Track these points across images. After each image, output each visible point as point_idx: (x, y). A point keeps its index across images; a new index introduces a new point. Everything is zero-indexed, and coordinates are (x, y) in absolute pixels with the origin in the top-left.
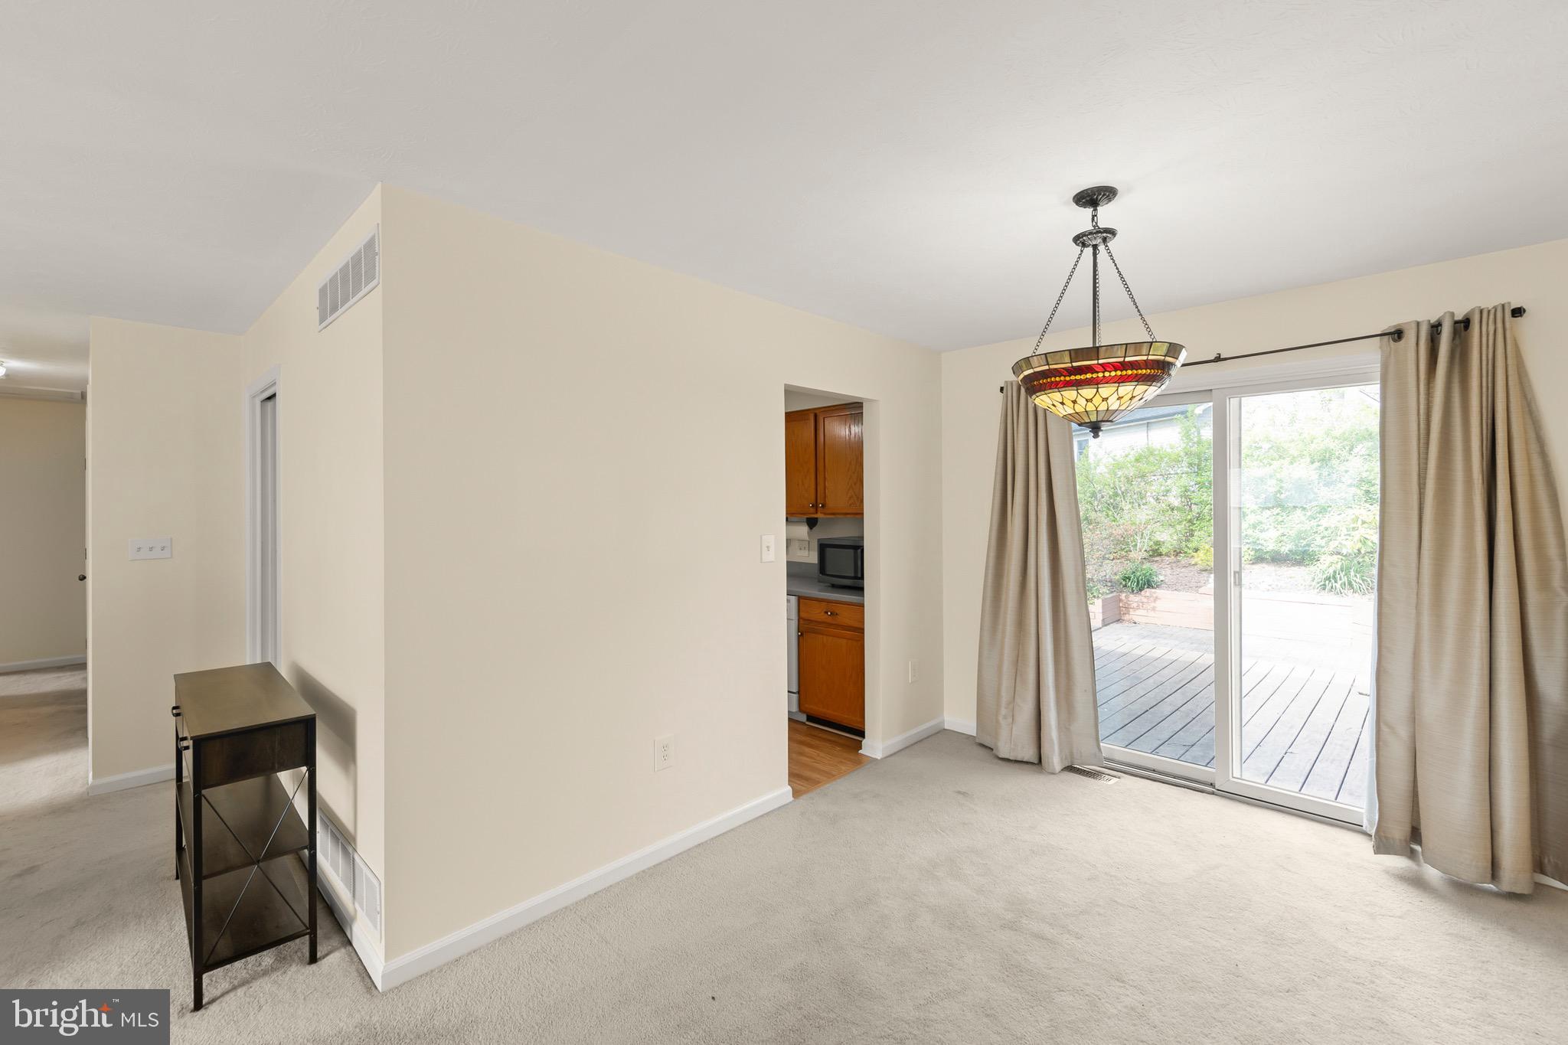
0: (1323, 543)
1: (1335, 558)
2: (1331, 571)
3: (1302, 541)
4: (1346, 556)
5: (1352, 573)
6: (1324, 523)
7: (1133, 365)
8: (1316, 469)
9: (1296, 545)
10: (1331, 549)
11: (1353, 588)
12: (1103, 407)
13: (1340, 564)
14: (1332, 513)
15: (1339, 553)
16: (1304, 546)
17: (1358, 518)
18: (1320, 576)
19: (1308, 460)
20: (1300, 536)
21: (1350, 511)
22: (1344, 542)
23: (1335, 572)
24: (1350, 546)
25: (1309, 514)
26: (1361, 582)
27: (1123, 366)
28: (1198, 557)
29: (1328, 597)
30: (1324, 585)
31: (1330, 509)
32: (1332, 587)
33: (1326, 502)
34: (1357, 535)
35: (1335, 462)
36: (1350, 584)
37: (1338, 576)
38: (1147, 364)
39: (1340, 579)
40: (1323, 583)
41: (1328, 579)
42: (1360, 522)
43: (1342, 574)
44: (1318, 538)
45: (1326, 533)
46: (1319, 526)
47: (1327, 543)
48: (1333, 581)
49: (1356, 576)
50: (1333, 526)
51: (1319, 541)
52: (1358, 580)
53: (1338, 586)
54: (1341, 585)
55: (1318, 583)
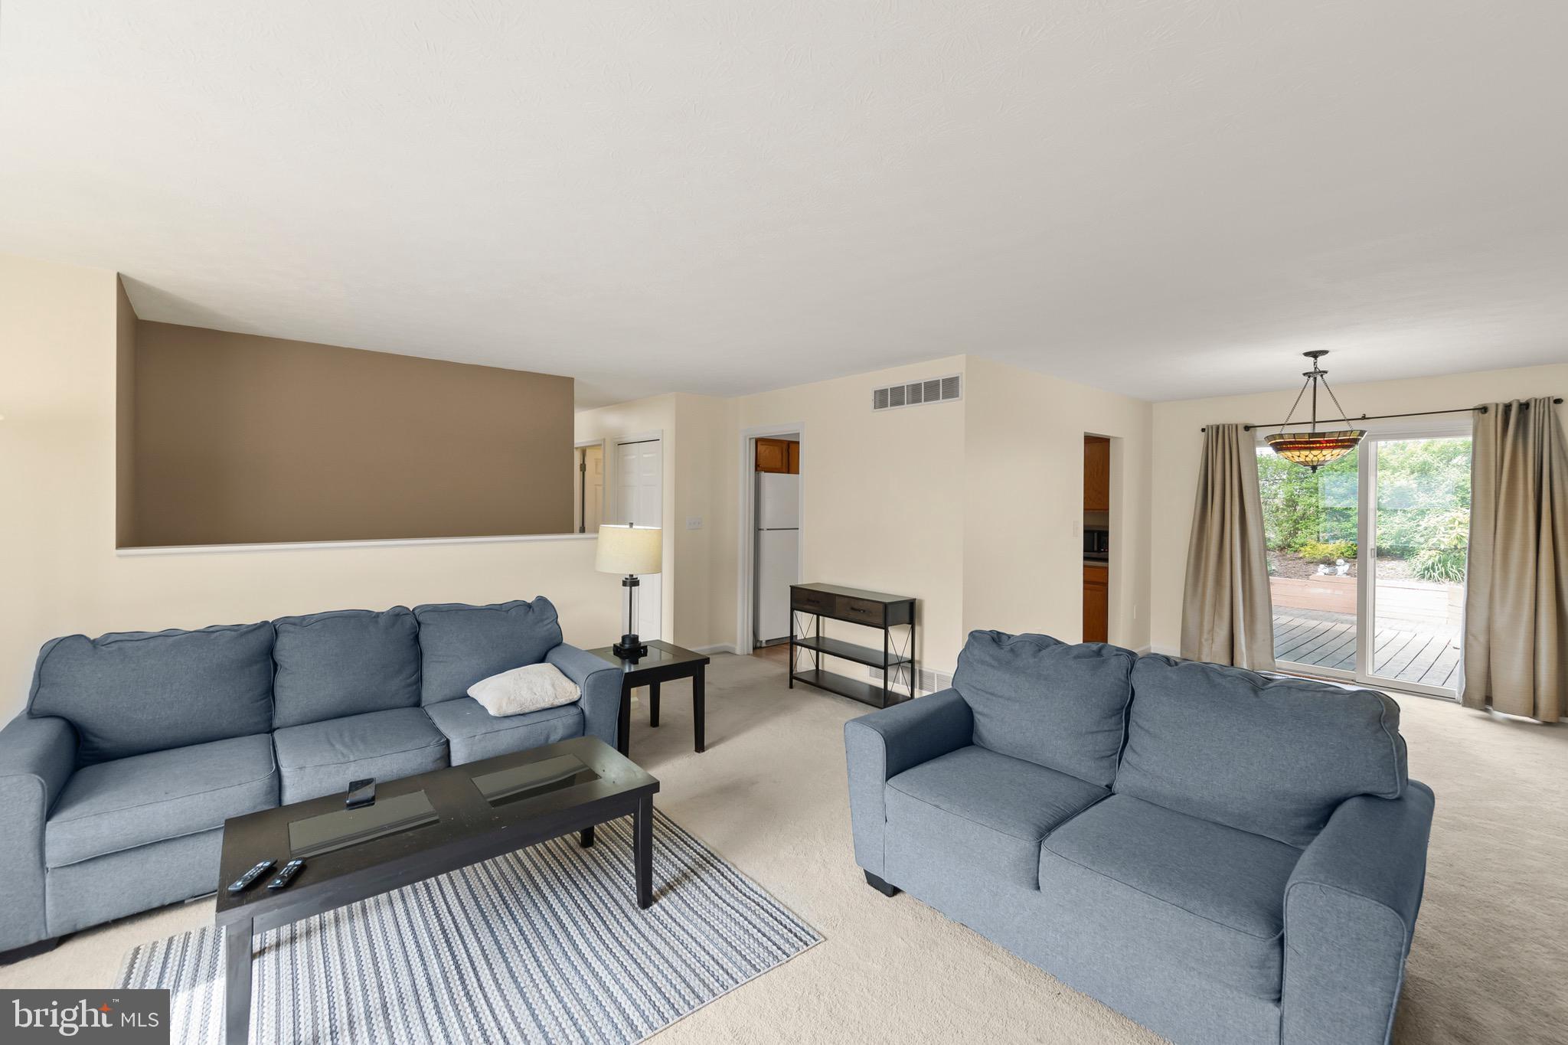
0: (1422, 540)
1: (1434, 552)
2: (1430, 563)
3: (1402, 538)
4: (1443, 551)
5: (1449, 565)
6: (1423, 524)
7: (1341, 441)
8: (1415, 479)
9: (1397, 542)
10: (1430, 545)
11: (1450, 577)
12: (1323, 459)
13: (1438, 557)
14: (1430, 516)
15: (1436, 549)
16: (1405, 542)
17: (1455, 520)
18: (1420, 566)
19: (1408, 471)
20: (1400, 535)
21: (1447, 514)
22: (1442, 539)
23: (1433, 564)
24: (1447, 542)
25: (1409, 515)
26: (1457, 572)
27: (1337, 441)
28: (1305, 551)
29: (1426, 584)
30: (1424, 574)
31: (1428, 512)
32: (1431, 576)
33: (1425, 506)
34: (1454, 534)
35: (1434, 472)
36: (1447, 573)
37: (1436, 567)
38: (1348, 440)
39: (1438, 569)
40: (1422, 573)
41: (1427, 569)
42: (1457, 523)
43: (1440, 566)
44: (1417, 536)
45: (1425, 533)
46: (1418, 525)
47: (1426, 541)
48: (1431, 571)
49: (1452, 567)
50: (1433, 526)
51: (1418, 538)
52: (1454, 571)
53: (1436, 575)
54: (1439, 574)
55: (1418, 572)
